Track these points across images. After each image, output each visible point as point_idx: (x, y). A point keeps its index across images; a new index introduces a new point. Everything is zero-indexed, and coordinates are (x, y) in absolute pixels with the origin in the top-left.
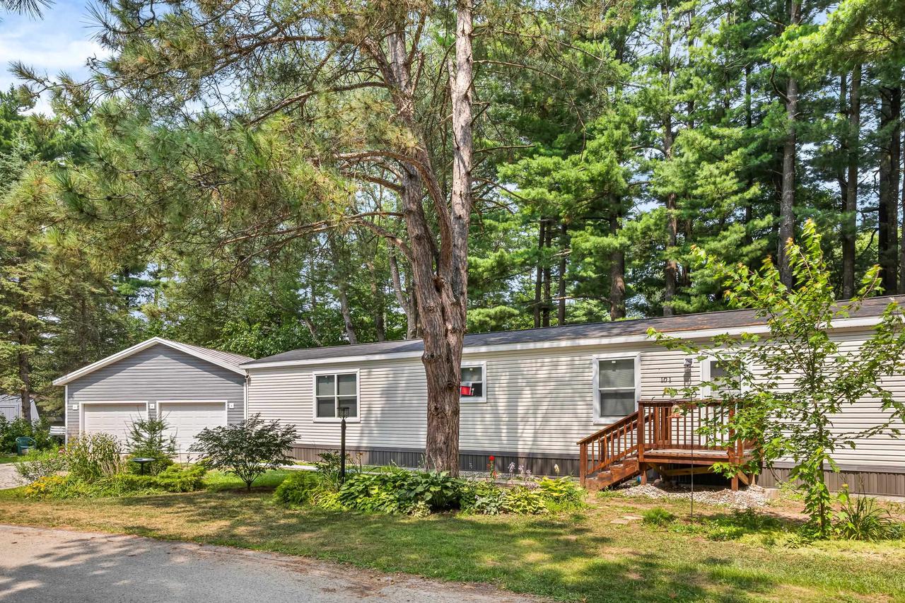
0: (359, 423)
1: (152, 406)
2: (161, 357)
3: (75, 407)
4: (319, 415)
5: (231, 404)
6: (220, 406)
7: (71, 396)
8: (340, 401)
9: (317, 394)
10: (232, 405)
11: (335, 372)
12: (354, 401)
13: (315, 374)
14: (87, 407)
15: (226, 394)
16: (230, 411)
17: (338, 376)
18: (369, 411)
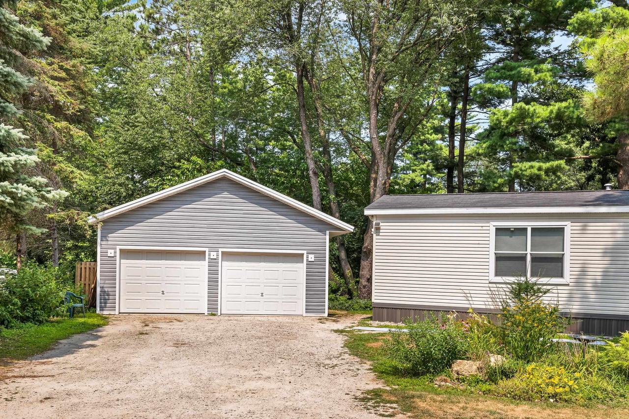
0: (568, 285)
1: (213, 255)
2: (226, 194)
3: (111, 253)
4: (497, 275)
5: (310, 256)
6: (298, 258)
7: (104, 237)
8: (534, 259)
9: (496, 249)
10: (312, 258)
11: (529, 224)
12: (560, 260)
13: (493, 225)
14: (127, 254)
15: (304, 244)
16: (309, 263)
17: (533, 229)
18: (583, 271)
